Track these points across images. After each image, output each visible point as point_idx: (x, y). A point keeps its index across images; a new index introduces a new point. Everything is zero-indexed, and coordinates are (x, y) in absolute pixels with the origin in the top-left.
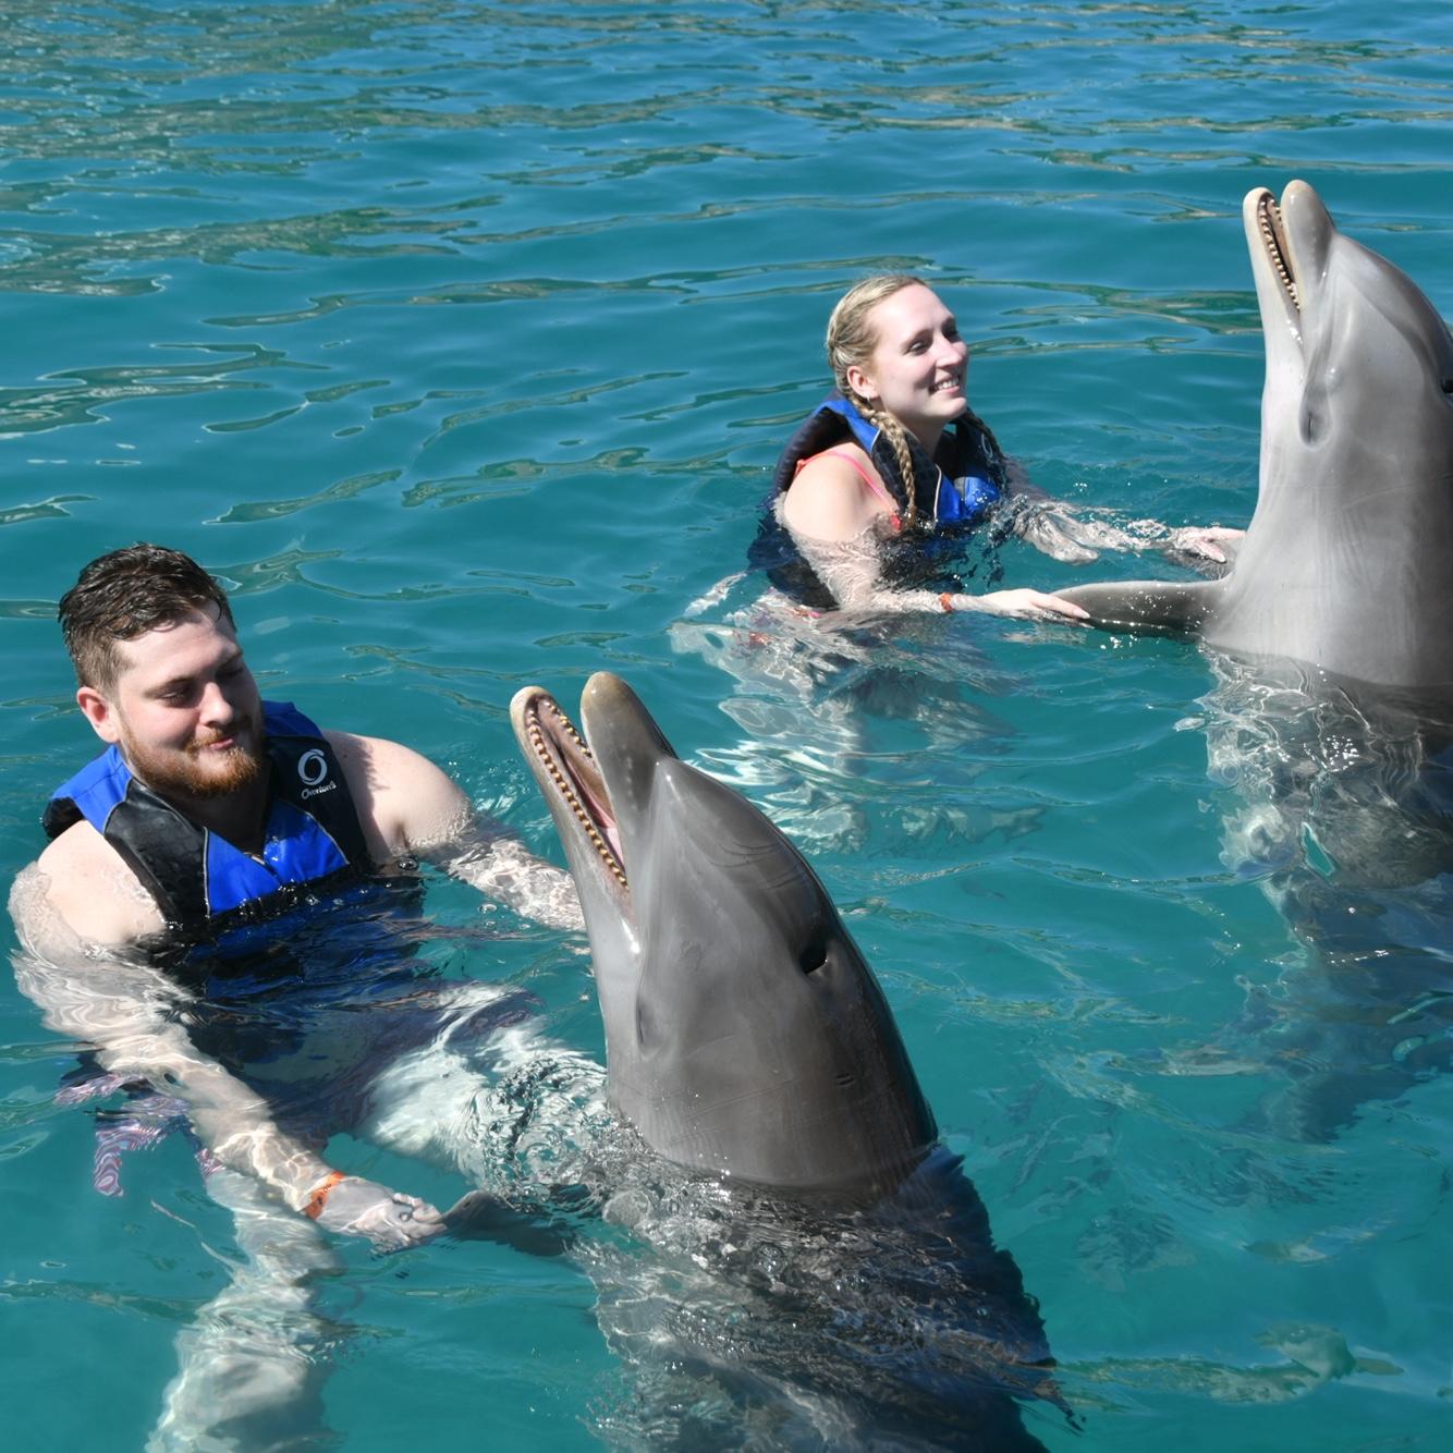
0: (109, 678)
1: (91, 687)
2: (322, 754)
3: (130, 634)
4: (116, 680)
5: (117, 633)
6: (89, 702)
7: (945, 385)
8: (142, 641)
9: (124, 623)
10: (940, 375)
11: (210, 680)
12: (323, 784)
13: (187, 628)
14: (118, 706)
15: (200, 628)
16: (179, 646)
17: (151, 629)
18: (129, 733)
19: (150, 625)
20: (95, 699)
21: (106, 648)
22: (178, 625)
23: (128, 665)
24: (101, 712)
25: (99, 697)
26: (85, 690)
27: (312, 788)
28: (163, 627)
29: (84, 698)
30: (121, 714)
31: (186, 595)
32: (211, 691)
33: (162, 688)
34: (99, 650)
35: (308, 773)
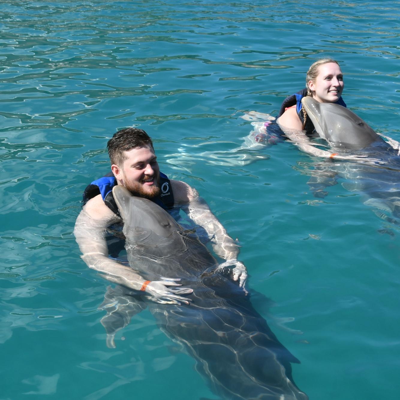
0: (121, 162)
1: (116, 164)
2: (168, 184)
3: (128, 149)
4: (123, 162)
5: (125, 149)
6: (114, 169)
7: (333, 92)
8: (131, 151)
9: (127, 146)
10: (332, 88)
11: (148, 163)
12: (167, 193)
13: (143, 149)
14: (123, 170)
15: (147, 149)
16: (141, 153)
17: (134, 148)
18: (126, 177)
19: (133, 147)
20: (116, 168)
21: (121, 153)
22: (141, 148)
23: (127, 158)
24: (117, 172)
25: (118, 167)
26: (113, 165)
27: (164, 194)
28: (137, 148)
29: (113, 167)
30: (124, 172)
31: (143, 140)
32: (148, 166)
33: (136, 164)
34: (119, 154)
35: (164, 189)
